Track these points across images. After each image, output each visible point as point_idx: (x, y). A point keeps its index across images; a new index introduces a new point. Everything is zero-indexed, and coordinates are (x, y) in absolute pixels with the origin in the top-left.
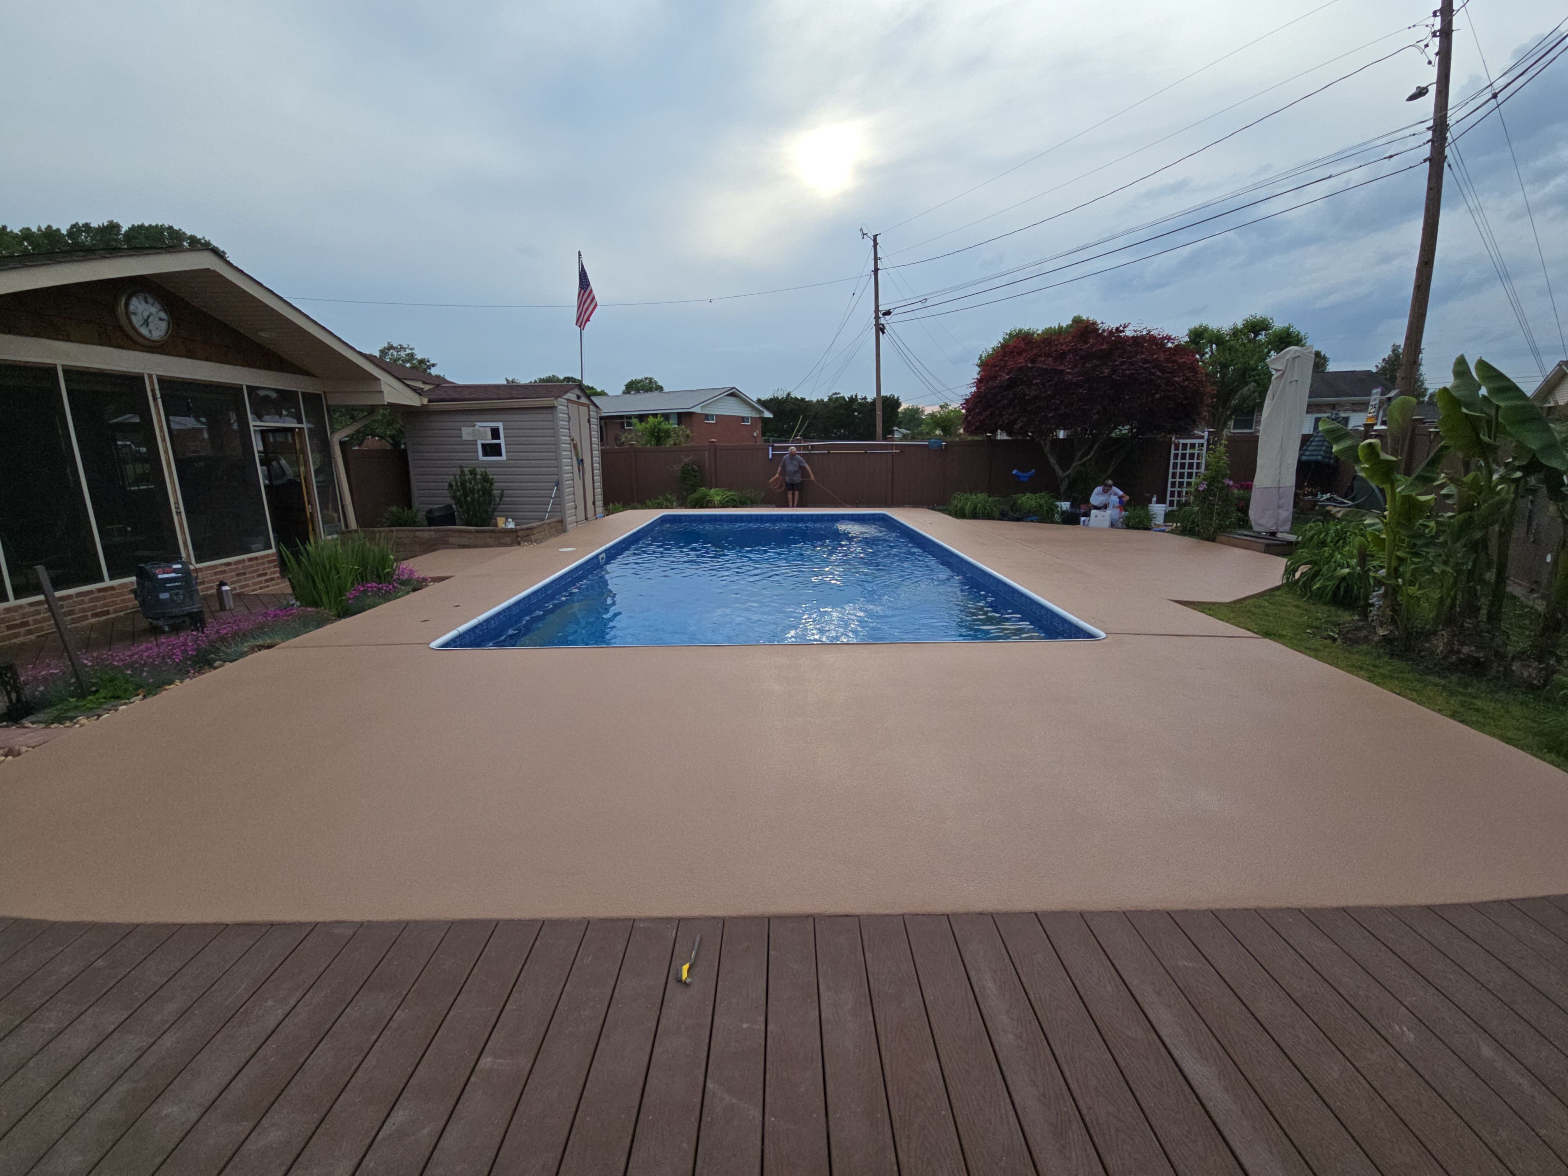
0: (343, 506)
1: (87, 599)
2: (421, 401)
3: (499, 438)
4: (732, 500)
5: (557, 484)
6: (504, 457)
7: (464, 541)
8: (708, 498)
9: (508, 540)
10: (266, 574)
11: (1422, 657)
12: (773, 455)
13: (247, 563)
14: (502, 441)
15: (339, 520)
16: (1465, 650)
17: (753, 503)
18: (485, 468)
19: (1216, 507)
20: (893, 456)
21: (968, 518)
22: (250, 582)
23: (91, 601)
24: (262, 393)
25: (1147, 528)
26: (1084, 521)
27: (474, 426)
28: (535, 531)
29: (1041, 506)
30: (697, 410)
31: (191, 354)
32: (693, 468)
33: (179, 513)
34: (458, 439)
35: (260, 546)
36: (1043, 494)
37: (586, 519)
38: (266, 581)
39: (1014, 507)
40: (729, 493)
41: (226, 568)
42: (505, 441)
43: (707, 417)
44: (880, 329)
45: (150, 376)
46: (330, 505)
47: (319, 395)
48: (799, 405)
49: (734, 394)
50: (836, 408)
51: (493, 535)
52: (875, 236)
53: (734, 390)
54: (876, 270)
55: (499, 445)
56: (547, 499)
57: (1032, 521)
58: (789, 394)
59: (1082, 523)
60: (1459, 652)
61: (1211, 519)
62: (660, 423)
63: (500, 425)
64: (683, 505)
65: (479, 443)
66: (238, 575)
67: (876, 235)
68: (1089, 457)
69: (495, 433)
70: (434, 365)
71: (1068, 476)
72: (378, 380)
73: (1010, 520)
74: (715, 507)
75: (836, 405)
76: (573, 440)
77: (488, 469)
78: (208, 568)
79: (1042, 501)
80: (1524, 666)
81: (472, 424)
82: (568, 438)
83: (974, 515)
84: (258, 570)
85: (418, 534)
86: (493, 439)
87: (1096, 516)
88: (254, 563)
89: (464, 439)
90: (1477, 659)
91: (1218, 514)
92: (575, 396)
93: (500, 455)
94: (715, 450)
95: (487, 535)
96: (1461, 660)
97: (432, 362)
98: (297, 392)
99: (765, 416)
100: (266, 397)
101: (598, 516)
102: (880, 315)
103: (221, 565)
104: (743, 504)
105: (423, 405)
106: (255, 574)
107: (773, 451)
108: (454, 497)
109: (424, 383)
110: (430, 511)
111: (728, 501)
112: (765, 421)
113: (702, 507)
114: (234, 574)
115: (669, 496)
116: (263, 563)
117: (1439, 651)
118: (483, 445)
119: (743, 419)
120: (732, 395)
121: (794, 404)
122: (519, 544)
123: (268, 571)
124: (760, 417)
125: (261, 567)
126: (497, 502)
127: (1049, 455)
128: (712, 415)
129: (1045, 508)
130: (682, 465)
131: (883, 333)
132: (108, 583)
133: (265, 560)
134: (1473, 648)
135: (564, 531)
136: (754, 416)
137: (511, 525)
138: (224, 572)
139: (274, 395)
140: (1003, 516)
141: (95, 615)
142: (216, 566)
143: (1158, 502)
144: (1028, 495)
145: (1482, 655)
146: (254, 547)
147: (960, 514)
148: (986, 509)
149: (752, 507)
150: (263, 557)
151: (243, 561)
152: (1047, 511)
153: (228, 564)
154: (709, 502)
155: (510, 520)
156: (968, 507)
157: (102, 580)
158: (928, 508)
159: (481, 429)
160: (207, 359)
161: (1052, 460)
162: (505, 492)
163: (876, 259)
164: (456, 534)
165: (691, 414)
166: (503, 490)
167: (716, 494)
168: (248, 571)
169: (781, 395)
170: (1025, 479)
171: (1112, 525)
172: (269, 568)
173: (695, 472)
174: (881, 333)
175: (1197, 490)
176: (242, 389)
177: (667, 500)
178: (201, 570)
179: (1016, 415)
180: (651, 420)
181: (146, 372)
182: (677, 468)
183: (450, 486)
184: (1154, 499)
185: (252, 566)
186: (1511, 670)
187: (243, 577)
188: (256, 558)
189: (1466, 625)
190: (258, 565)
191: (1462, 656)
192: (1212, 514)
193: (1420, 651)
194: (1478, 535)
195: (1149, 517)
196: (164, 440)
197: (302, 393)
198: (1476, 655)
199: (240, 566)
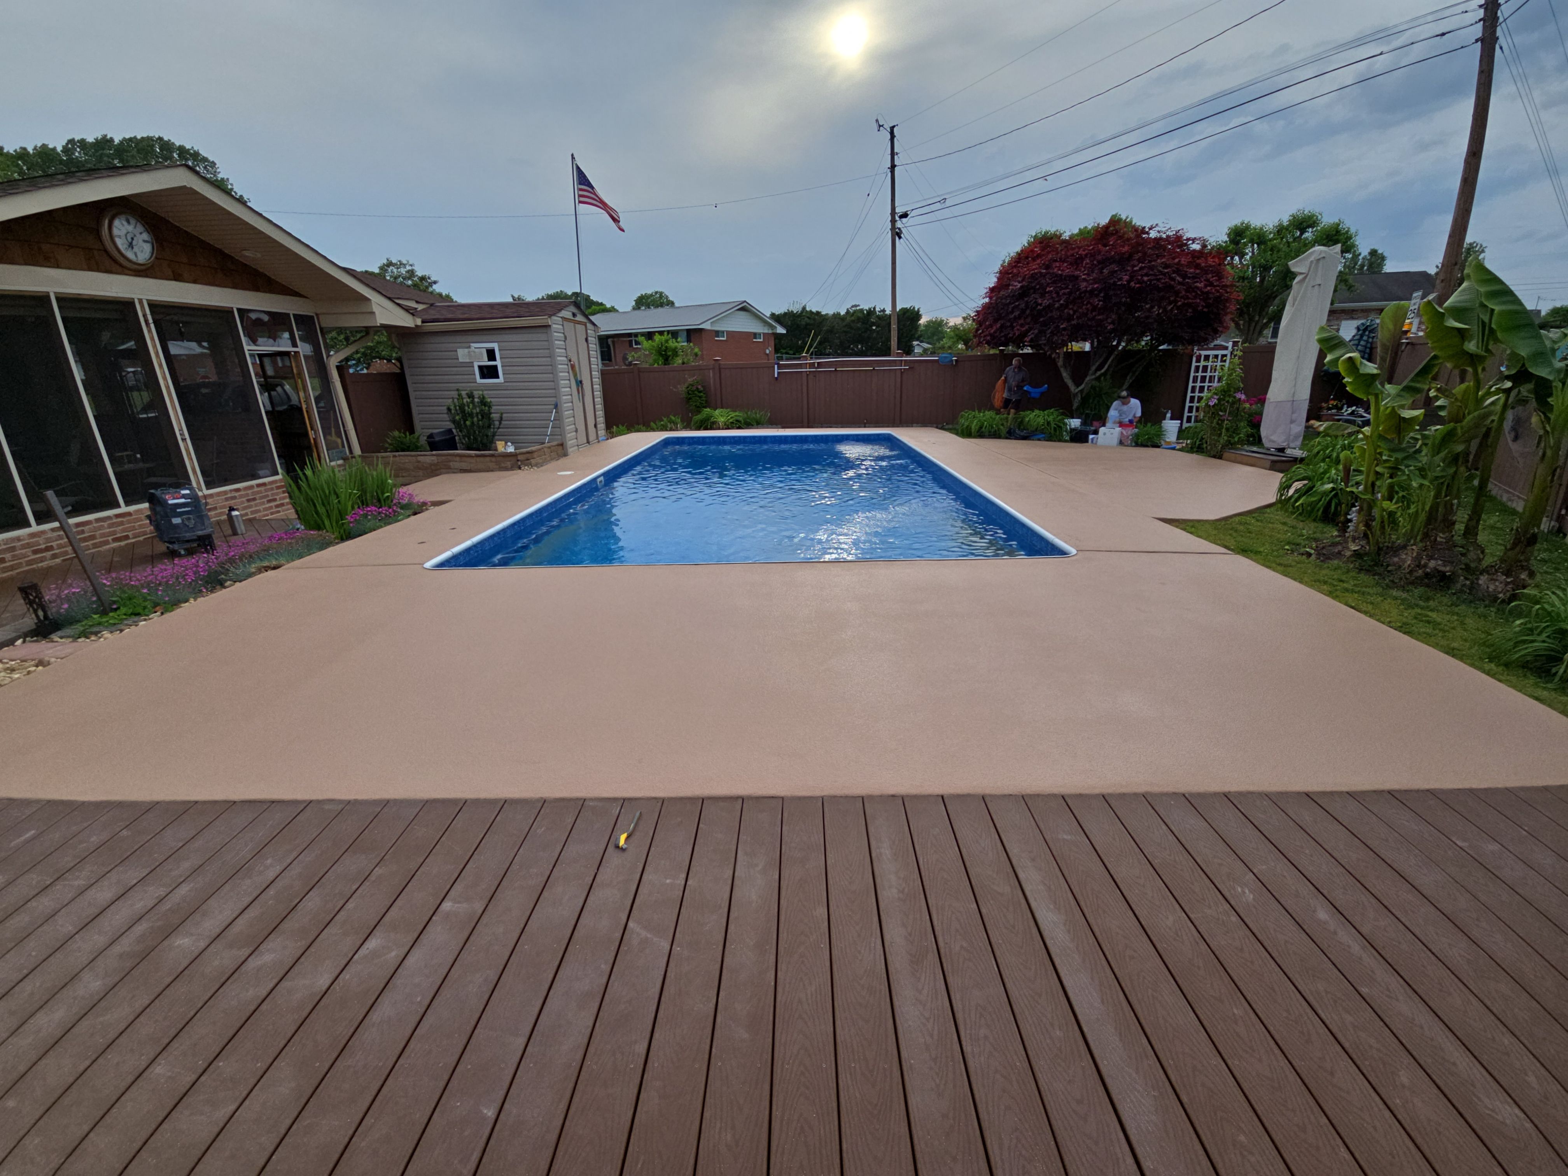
0: (345, 431)
1: (105, 524)
2: (415, 320)
3: (495, 360)
4: (737, 421)
5: (556, 406)
6: (501, 379)
7: (464, 465)
8: (712, 420)
9: (509, 464)
10: (275, 500)
11: (1389, 571)
12: (779, 373)
13: (256, 489)
14: (498, 363)
15: (343, 446)
16: (1432, 564)
17: (759, 424)
18: (482, 391)
19: (1226, 422)
20: (902, 373)
21: (975, 437)
22: (261, 508)
23: (110, 526)
24: (253, 316)
25: (1157, 446)
26: (1092, 439)
27: (469, 347)
28: (535, 455)
29: (1049, 423)
30: (707, 326)
31: (177, 277)
32: (697, 389)
33: (184, 440)
34: (455, 361)
35: (268, 472)
36: (1052, 410)
37: (588, 442)
38: (277, 506)
39: (1021, 424)
40: (733, 414)
41: (237, 494)
42: (502, 363)
43: (717, 333)
44: (897, 234)
45: (140, 301)
46: (333, 430)
47: (312, 317)
48: (814, 319)
49: (745, 308)
50: (853, 321)
51: (493, 459)
52: (892, 128)
53: (745, 304)
54: (893, 167)
55: (496, 367)
56: (547, 422)
57: (1039, 440)
58: (804, 308)
59: (1090, 441)
60: (1425, 566)
61: (1220, 435)
62: (667, 341)
63: (495, 346)
64: (688, 427)
65: (476, 365)
66: (248, 501)
67: (894, 127)
68: (1103, 371)
69: (491, 354)
70: (435, 282)
71: (1081, 391)
72: (368, 300)
73: (1016, 438)
74: (719, 429)
75: (853, 318)
76: (570, 361)
77: (485, 392)
78: (218, 494)
79: (1051, 419)
80: (1492, 580)
81: (467, 345)
82: (565, 359)
83: (981, 434)
84: (268, 496)
85: (420, 458)
86: (489, 360)
87: (1105, 434)
88: (262, 489)
89: (461, 360)
90: (1444, 573)
91: (1227, 430)
92: (570, 314)
93: (498, 377)
94: (720, 369)
95: (488, 459)
96: (1427, 575)
97: (433, 279)
98: (288, 315)
99: (778, 331)
100: (258, 320)
101: (600, 439)
102: (897, 218)
103: (231, 491)
104: (748, 425)
105: (416, 326)
106: (265, 500)
107: (778, 369)
108: (454, 421)
109: (417, 302)
110: (431, 436)
111: (732, 423)
112: (777, 336)
113: (706, 429)
114: (244, 499)
115: (673, 418)
116: (272, 489)
117: (1406, 565)
118: (480, 367)
119: (755, 335)
120: (743, 309)
121: (808, 318)
122: (520, 468)
123: (277, 497)
124: (773, 334)
125: (269, 493)
126: (497, 426)
127: (1062, 370)
128: (723, 332)
129: (1053, 425)
130: (686, 385)
131: (900, 238)
132: (124, 509)
133: (274, 486)
134: (1440, 562)
135: (565, 455)
136: (766, 331)
137: (511, 449)
138: (234, 498)
139: (266, 318)
140: (1010, 435)
141: (115, 540)
142: (225, 492)
143: (1172, 419)
144: (1037, 412)
145: (1448, 569)
146: (261, 473)
147: (966, 433)
148: (992, 427)
149: (757, 428)
150: (272, 483)
151: (252, 487)
152: (1055, 429)
153: (238, 490)
154: (714, 423)
155: (509, 444)
156: (974, 427)
157: (119, 506)
158: (937, 428)
159: (477, 350)
160: (195, 282)
161: (1065, 374)
162: (504, 415)
163: (893, 154)
164: (458, 459)
165: (701, 330)
166: (502, 414)
167: (720, 415)
168: (257, 496)
169: (796, 309)
170: (1037, 396)
171: (1121, 443)
172: (277, 494)
173: (700, 392)
174: (897, 238)
175: (1207, 405)
176: (233, 312)
177: (671, 422)
178: (211, 496)
179: (1027, 327)
180: (657, 337)
181: (135, 296)
182: (682, 388)
183: (449, 409)
184: (1169, 415)
185: (260, 492)
186: (1478, 584)
187: (252, 503)
188: (264, 484)
189: (1438, 539)
190: (266, 491)
191: (1428, 570)
192: (1220, 430)
193: (1388, 566)
194: (1460, 448)
195: (1160, 434)
196: (161, 366)
197: (294, 315)
198: (1442, 569)
199: (250, 492)
